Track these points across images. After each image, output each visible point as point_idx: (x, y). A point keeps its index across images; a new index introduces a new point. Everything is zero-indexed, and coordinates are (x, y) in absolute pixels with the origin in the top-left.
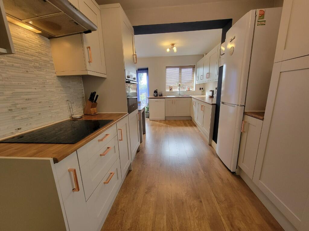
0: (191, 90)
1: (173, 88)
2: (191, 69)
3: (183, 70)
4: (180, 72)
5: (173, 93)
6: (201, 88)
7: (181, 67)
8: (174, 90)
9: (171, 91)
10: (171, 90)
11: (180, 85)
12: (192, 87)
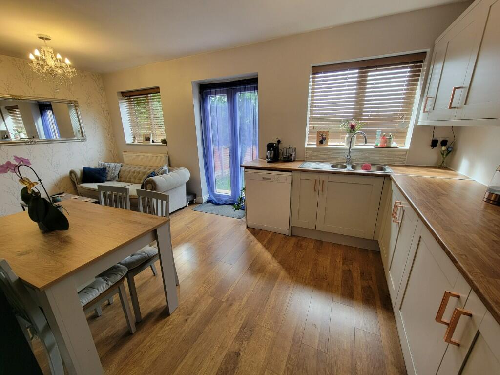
0: (394, 144)
1: (329, 136)
2: (404, 73)
3: (373, 75)
4: (362, 82)
5: (329, 153)
6: (440, 140)
7: (366, 66)
8: (331, 144)
9: (322, 147)
10: (321, 142)
11: (353, 127)
12: (402, 136)
